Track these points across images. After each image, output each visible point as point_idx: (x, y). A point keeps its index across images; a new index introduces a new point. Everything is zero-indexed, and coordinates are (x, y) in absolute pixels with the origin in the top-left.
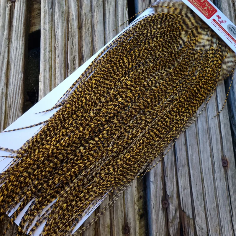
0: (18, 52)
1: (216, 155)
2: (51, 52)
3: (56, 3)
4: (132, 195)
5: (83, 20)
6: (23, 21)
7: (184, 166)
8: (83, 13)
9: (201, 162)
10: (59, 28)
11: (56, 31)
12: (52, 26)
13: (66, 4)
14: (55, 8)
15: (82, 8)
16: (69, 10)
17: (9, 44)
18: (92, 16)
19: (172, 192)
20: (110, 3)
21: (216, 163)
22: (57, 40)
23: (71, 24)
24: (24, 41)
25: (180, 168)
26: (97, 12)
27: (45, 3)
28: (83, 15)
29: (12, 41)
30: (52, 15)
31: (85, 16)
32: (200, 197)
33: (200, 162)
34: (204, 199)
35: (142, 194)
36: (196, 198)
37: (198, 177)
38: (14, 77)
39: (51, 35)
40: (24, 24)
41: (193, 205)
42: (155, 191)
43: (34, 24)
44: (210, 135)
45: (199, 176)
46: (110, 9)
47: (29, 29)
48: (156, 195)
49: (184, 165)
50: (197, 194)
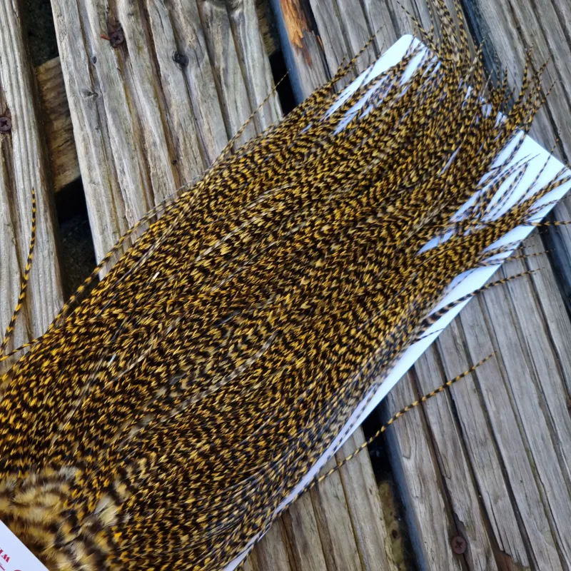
0: (42, 252)
1: (552, 399)
2: (117, 235)
3: (107, 112)
4: (376, 541)
5: (178, 140)
6: (38, 174)
7: (483, 444)
8: (175, 123)
9: (521, 425)
10: (127, 173)
11: (119, 181)
12: (108, 170)
13: (132, 110)
14: (107, 126)
15: (171, 112)
16: (140, 124)
17: (16, 236)
18: (197, 127)
19: (469, 512)
20: (234, 87)
21: (557, 420)
22: (127, 202)
23: (151, 156)
24: (49, 220)
25: (475, 452)
26: (206, 116)
27: (81, 119)
28: (176, 129)
29: (20, 227)
30: (104, 144)
31: (180, 131)
32: (536, 511)
34: (548, 514)
35: (395, 525)
36: (528, 513)
37: (523, 463)
38: (44, 314)
39: (109, 193)
40: (43, 181)
41: (524, 533)
42: (428, 519)
43: (62, 168)
44: (529, 356)
45: (524, 461)
46: (236, 102)
47: (53, 183)
48: (433, 527)
49: (483, 440)
50: (529, 505)
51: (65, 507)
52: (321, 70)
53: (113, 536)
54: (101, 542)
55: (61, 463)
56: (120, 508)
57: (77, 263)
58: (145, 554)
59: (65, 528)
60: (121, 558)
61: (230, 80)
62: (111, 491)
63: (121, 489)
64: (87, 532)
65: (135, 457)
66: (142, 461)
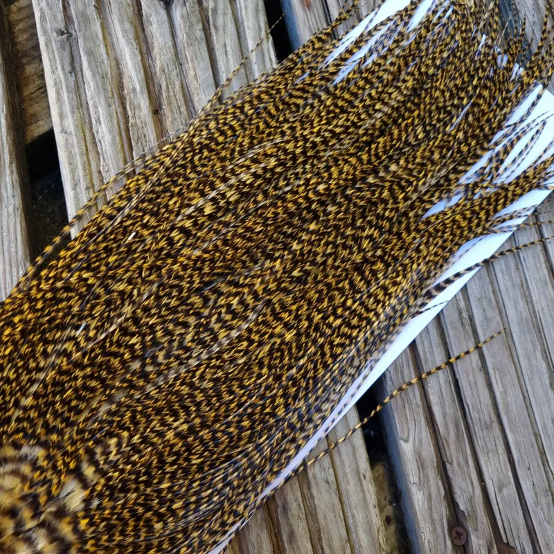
0: (7, 207)
2: (91, 190)
3: (82, 54)
4: (369, 531)
5: (161, 86)
6: (3, 121)
7: (488, 427)
8: (158, 68)
9: (529, 407)
10: (102, 122)
11: (94, 131)
12: (82, 119)
13: (110, 52)
14: (82, 70)
15: (153, 56)
16: (118, 69)
18: (182, 73)
19: (471, 501)
20: (224, 30)
22: (103, 155)
23: (130, 104)
24: (15, 173)
25: (479, 434)
26: (192, 61)
27: (52, 61)
28: (158, 74)
30: (78, 89)
31: (163, 76)
32: (543, 501)
33: (528, 405)
35: (389, 510)
36: (534, 503)
37: (531, 449)
38: (8, 277)
39: (83, 144)
40: (9, 128)
41: (530, 524)
42: (426, 507)
43: (35, 118)
44: (540, 332)
45: (532, 446)
46: (225, 46)
47: (25, 134)
48: (431, 516)
49: (489, 423)
50: (536, 494)
51: (26, 490)
52: (321, 12)
53: (79, 523)
54: (65, 529)
55: (22, 442)
56: (87, 492)
57: (54, 223)
58: (115, 543)
59: (26, 514)
60: (88, 547)
61: (220, 22)
62: (78, 474)
63: (89, 471)
64: (50, 518)
65: (105, 436)
66: (113, 441)
